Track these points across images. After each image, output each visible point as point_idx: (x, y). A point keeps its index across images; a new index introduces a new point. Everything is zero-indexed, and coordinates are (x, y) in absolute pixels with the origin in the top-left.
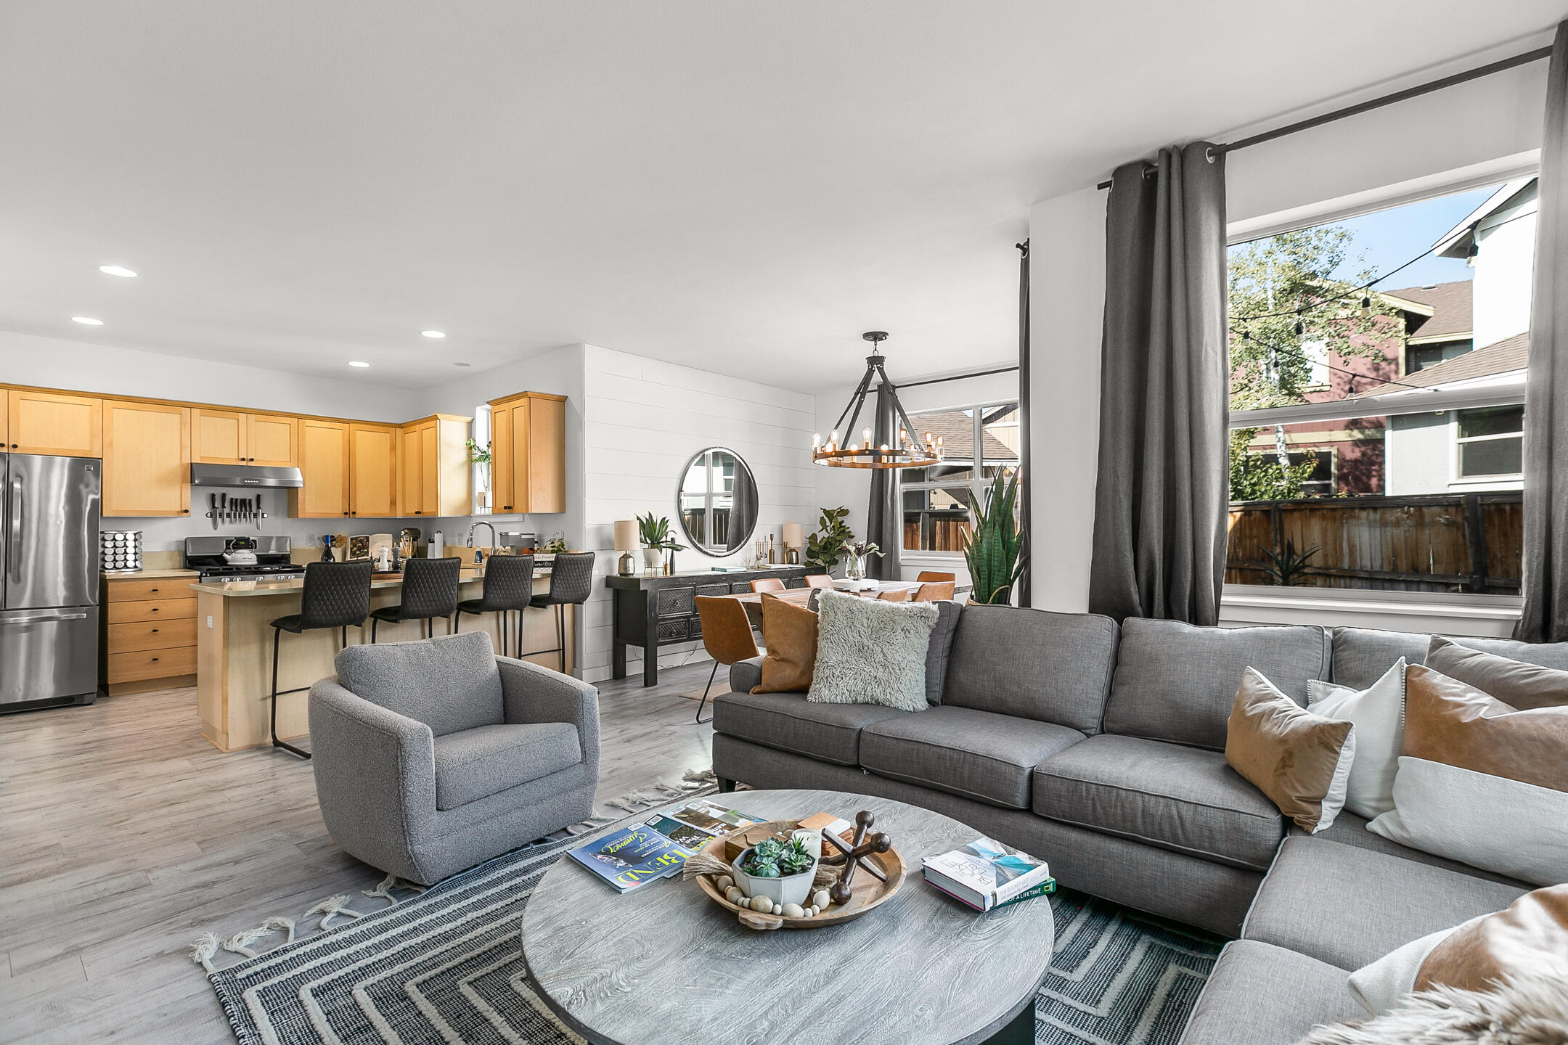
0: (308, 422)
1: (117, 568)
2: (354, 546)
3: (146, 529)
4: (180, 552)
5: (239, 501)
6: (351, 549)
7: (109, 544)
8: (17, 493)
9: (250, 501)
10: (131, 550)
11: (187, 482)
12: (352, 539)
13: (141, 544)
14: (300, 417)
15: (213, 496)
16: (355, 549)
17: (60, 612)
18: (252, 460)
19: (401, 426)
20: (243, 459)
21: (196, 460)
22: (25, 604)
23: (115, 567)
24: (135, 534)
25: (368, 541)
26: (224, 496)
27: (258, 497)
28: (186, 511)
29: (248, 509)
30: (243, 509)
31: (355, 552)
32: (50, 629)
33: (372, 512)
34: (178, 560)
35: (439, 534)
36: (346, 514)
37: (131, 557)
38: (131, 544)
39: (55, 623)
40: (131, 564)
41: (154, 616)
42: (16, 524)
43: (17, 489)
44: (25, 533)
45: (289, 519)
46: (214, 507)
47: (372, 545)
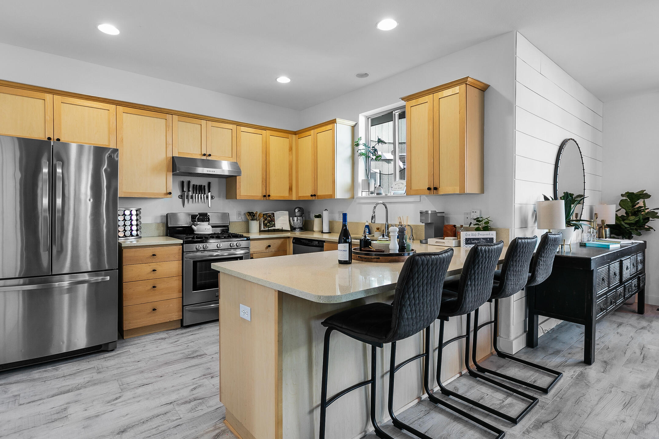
0: (243, 129)
1: (126, 236)
2: (266, 219)
3: (143, 206)
4: (163, 223)
5: (198, 187)
6: (264, 222)
7: (121, 218)
8: (59, 177)
9: (204, 186)
10: (134, 223)
11: (170, 172)
12: (264, 214)
13: (140, 218)
14: (238, 124)
15: (183, 183)
16: (266, 222)
17: (90, 276)
18: (210, 155)
19: (295, 133)
20: (205, 155)
21: (176, 155)
22: (66, 270)
23: (125, 236)
24: (137, 211)
25: (274, 216)
26: (189, 182)
27: (209, 184)
28: (170, 193)
29: (203, 192)
30: (200, 193)
31: (266, 224)
32: (83, 289)
33: (278, 195)
34: (162, 229)
35: (326, 211)
36: (265, 196)
37: (134, 228)
38: (134, 218)
39: (86, 285)
40: (134, 233)
41: (153, 275)
42: (59, 201)
43: (59, 173)
44: (66, 209)
45: (227, 200)
46: (183, 191)
47: (277, 220)
